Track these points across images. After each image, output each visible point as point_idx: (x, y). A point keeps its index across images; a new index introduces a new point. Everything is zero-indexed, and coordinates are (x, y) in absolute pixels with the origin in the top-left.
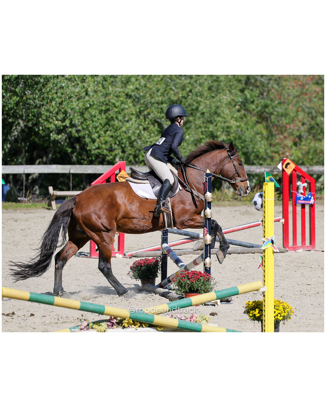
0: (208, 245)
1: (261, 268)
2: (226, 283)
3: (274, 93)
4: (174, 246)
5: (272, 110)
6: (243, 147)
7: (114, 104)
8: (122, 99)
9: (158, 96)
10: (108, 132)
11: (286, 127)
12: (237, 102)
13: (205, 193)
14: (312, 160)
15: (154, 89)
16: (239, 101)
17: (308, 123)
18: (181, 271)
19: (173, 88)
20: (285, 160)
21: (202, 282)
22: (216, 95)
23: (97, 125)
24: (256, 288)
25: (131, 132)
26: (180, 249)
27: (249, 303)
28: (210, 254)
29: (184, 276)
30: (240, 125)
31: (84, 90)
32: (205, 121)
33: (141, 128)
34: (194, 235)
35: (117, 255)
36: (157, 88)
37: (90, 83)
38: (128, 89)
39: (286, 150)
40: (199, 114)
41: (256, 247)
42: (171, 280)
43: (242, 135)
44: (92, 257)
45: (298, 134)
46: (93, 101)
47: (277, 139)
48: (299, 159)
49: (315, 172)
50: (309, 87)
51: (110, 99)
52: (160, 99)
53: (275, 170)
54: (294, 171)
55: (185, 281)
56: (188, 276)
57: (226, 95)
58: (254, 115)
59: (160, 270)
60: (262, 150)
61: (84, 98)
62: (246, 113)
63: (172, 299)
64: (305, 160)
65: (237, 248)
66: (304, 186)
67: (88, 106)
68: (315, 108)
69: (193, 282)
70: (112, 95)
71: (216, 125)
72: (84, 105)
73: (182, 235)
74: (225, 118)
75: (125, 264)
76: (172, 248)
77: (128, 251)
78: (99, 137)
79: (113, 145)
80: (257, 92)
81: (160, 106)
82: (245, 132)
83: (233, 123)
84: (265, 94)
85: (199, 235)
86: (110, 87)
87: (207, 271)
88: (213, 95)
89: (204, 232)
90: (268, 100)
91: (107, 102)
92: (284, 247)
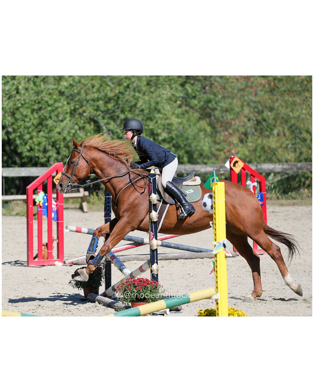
0: (154, 250)
1: (212, 273)
2: (175, 291)
3: (217, 87)
4: (117, 252)
5: (215, 105)
6: (185, 145)
7: (47, 102)
8: (55, 97)
9: (93, 93)
10: (41, 134)
11: (231, 123)
12: (177, 97)
13: (150, 195)
14: (260, 157)
15: (89, 85)
16: (180, 97)
17: (254, 119)
18: (126, 278)
19: (110, 83)
20: (233, 158)
21: (149, 290)
22: (156, 90)
23: (29, 125)
24: (208, 296)
25: (66, 132)
26: (123, 256)
27: (202, 312)
28: (157, 260)
29: (129, 284)
30: (182, 122)
31: (14, 87)
32: (145, 118)
33: (77, 127)
34: (138, 240)
35: (57, 263)
36: (92, 84)
37: (21, 80)
38: (62, 86)
39: (231, 147)
40: (137, 112)
41: (205, 252)
42: (116, 288)
43: (185, 132)
44: (30, 265)
45: (243, 130)
46: (24, 100)
47: (221, 136)
48: (246, 157)
49: (265, 170)
50: (254, 80)
51: (43, 97)
52: (96, 95)
53: (221, 169)
54: (243, 170)
55: (132, 289)
56: (134, 284)
57: (166, 90)
58: (197, 111)
59: (103, 278)
60: (206, 148)
61: (15, 97)
62: (187, 108)
63: (118, 309)
64: (253, 157)
65: (185, 253)
66: (254, 185)
67: (20, 105)
68: (262, 102)
69: (140, 291)
70: (44, 93)
71: (157, 122)
72: (15, 105)
73: (126, 240)
74: (165, 114)
75: (65, 272)
76: (116, 254)
77: (68, 258)
78: (31, 138)
79: (47, 146)
80: (198, 86)
81: (96, 103)
82: (187, 129)
83: (175, 120)
84: (207, 88)
85: (143, 240)
86: (42, 84)
87: (155, 278)
88: (152, 90)
89: (150, 236)
90: (211, 94)
91: (40, 100)
92: (234, 251)
